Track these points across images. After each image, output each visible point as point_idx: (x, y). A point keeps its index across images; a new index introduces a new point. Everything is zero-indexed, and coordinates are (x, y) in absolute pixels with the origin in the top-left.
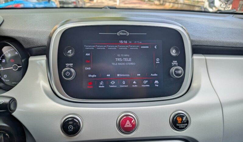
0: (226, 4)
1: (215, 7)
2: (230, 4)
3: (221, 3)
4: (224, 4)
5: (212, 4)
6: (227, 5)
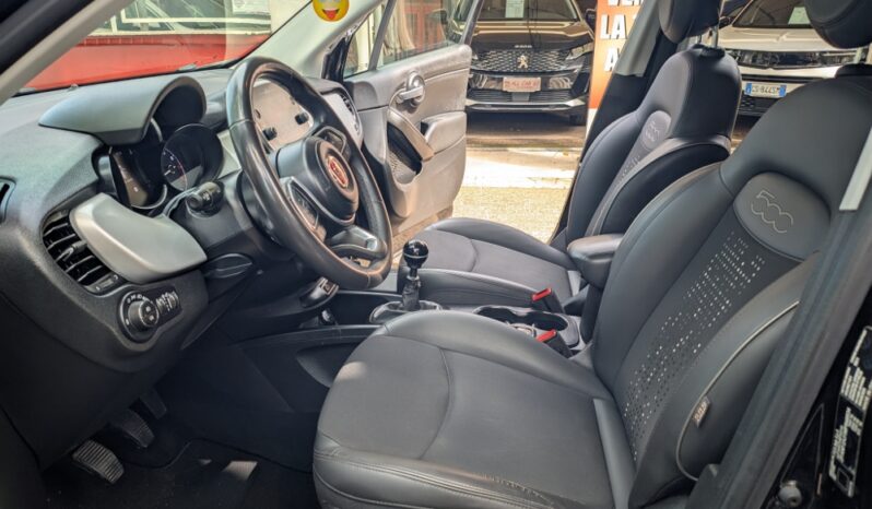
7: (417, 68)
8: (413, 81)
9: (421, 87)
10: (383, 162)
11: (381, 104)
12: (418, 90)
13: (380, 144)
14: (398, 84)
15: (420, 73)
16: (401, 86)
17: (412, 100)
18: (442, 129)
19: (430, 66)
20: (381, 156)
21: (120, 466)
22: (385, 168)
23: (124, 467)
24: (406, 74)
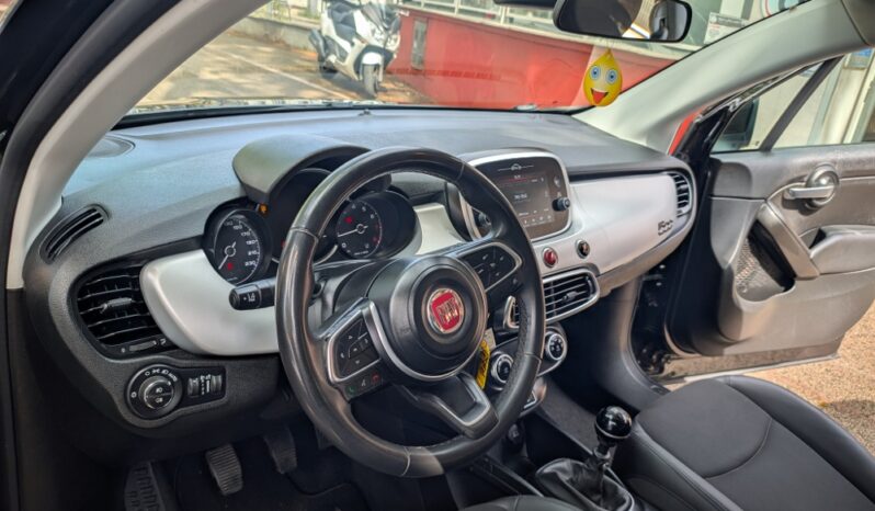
0: (386, 29)
1: (358, 36)
2: (395, 32)
3: (374, 26)
4: (382, 29)
5: (346, 28)
6: (390, 32)
7: (835, 162)
8: (821, 177)
9: (831, 187)
10: (725, 267)
11: (753, 195)
12: (825, 189)
13: (732, 244)
14: (796, 175)
15: (837, 169)
16: (800, 179)
17: (809, 201)
18: (847, 246)
19: (860, 162)
20: (726, 258)
21: (241, 483)
22: (726, 274)
23: (244, 484)
24: (814, 166)
